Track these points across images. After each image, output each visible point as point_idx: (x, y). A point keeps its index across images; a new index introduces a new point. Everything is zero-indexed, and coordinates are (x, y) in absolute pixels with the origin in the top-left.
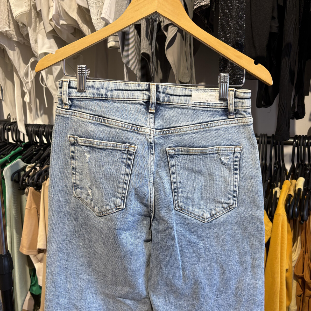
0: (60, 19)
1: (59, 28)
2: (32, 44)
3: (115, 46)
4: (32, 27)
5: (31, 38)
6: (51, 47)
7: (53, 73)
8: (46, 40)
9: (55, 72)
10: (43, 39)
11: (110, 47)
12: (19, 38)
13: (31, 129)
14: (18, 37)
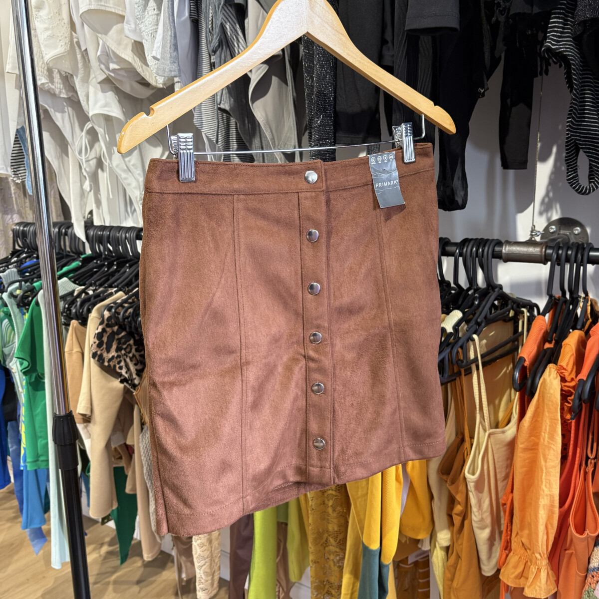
0: (109, 62)
1: (113, 75)
2: (82, 102)
4: (80, 76)
5: (79, 93)
6: (106, 105)
8: (100, 94)
10: (95, 93)
12: (69, 93)
13: (92, 233)
14: (67, 92)
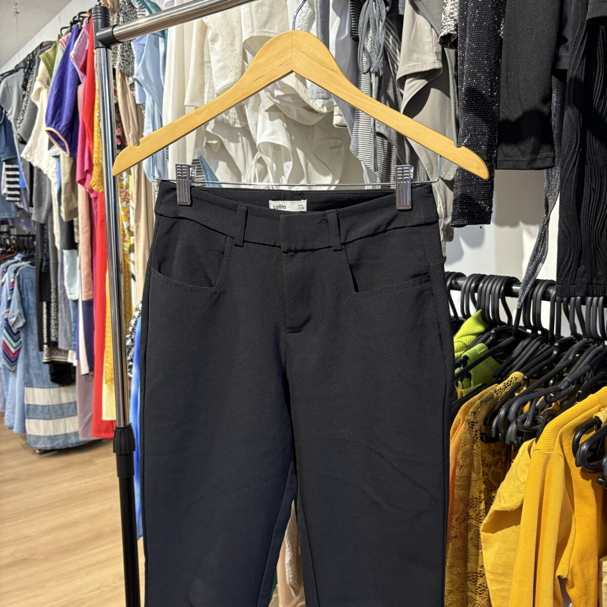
0: (274, 88)
1: (278, 102)
2: (251, 131)
3: (340, 123)
4: (250, 106)
5: (249, 122)
7: (285, 174)
8: (268, 121)
9: (287, 172)
10: (263, 121)
11: (337, 125)
12: (243, 123)
14: (241, 122)
